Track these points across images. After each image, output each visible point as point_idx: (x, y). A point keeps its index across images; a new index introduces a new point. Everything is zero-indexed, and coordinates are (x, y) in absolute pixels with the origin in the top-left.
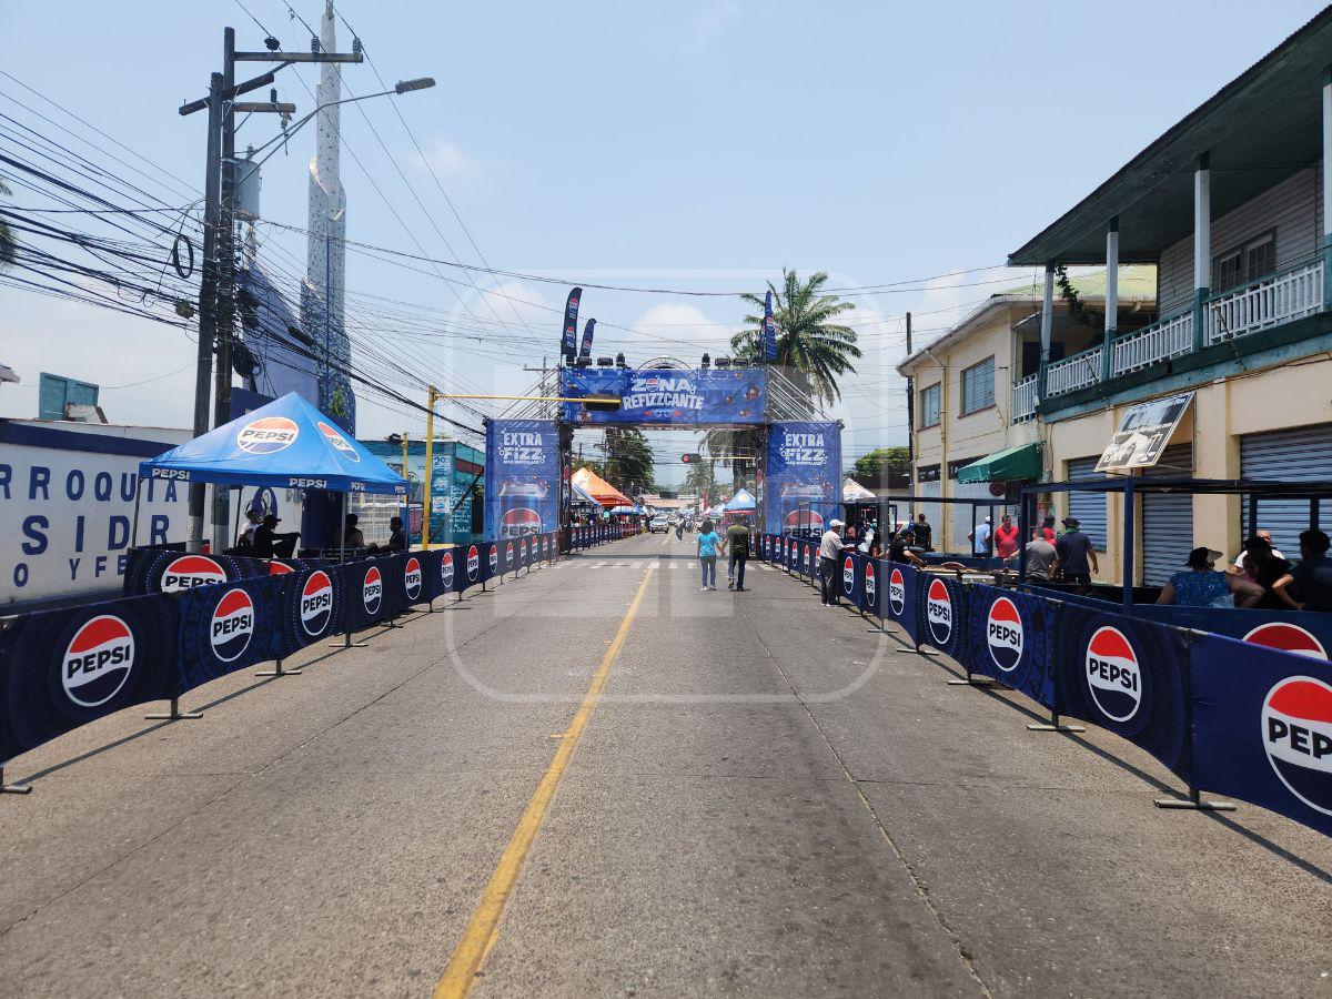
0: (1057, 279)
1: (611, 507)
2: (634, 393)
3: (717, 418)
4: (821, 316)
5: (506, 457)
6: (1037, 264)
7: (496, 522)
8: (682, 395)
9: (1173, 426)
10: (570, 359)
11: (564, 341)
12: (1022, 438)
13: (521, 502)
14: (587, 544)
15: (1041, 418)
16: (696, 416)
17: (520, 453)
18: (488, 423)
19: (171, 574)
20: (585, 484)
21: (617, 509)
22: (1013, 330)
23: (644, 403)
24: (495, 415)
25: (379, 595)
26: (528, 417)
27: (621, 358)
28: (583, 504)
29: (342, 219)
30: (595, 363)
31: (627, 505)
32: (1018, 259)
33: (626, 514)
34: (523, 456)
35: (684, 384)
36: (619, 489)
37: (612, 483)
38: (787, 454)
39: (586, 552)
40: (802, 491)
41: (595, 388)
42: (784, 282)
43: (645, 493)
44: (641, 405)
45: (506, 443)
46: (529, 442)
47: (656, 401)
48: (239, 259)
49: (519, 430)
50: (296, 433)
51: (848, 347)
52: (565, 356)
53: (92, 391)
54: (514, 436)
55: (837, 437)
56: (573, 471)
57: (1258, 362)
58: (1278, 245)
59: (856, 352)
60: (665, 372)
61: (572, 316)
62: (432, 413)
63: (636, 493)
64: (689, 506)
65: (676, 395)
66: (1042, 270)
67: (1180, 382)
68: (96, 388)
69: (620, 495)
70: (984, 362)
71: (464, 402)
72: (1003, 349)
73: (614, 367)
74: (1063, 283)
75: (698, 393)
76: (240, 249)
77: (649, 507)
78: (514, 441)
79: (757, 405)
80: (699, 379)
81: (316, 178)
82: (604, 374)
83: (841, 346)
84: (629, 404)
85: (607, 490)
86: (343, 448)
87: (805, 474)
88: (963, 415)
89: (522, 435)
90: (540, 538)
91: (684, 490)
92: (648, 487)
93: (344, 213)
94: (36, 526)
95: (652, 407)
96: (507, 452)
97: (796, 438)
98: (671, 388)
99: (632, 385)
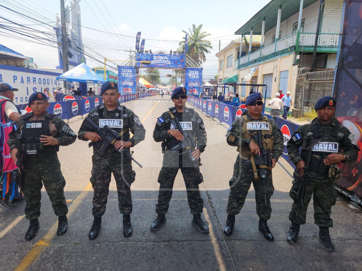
0: (244, 38)
1: (149, 88)
2: (154, 60)
3: (174, 66)
4: (202, 37)
5: (123, 75)
6: (240, 34)
7: (121, 91)
8: (165, 61)
9: (254, 72)
10: (138, 51)
11: (136, 46)
12: (235, 73)
13: (127, 86)
14: (143, 97)
15: (238, 69)
16: (169, 66)
17: (127, 74)
18: (118, 66)
19: (65, 99)
20: (143, 82)
21: (150, 89)
22: (236, 49)
23: (156, 62)
24: (120, 65)
25: (98, 105)
26: (128, 65)
27: (150, 51)
28: (142, 87)
29: (80, 13)
30: (144, 51)
31: (153, 87)
32: (237, 33)
33: (153, 90)
34: (127, 75)
35: (166, 58)
36: (151, 83)
37: (149, 82)
39: (143, 99)
40: (193, 84)
41: (144, 58)
42: (193, 28)
43: (158, 84)
44: (155, 63)
45: (123, 72)
46: (129, 71)
47: (159, 62)
48: (68, 32)
49: (126, 68)
50: (85, 71)
51: (209, 46)
52: (136, 50)
53: (32, 59)
54: (125, 70)
55: (201, 72)
56: (139, 78)
57: (266, 61)
58: (281, 35)
59: (211, 47)
60: (161, 54)
61: (138, 39)
62: (105, 64)
63: (155, 84)
64: (170, 88)
65: (164, 61)
66: (241, 36)
67: (257, 64)
68: (33, 59)
69: (151, 85)
70: (231, 55)
71: (113, 61)
72: (234, 53)
73: (149, 53)
74: (245, 39)
76: (67, 30)
77: (159, 88)
78: (125, 71)
79: (183, 63)
80: (169, 56)
81: (72, 2)
82: (146, 54)
83: (207, 46)
84: (152, 62)
85: (147, 83)
86: (94, 74)
87: (194, 80)
88: (227, 67)
89: (127, 70)
90: (132, 95)
91: (169, 84)
92: (159, 83)
93: (80, 12)
94: (35, 89)
95: (158, 63)
96: (123, 74)
97: (192, 71)
98: (163, 59)
99: (153, 58)
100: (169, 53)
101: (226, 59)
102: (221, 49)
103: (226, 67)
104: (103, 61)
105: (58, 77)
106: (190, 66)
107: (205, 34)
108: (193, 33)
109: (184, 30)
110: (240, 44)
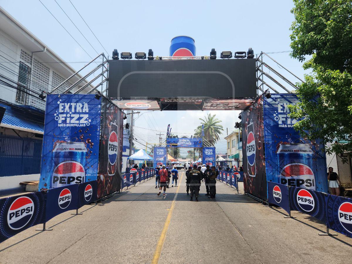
3: (194, 146)
4: (216, 123)
10: (168, 136)
12: (237, 152)
15: (239, 150)
16: (190, 146)
22: (236, 136)
27: (177, 136)
30: (173, 137)
31: (176, 161)
38: (206, 153)
40: (209, 159)
43: (178, 158)
45: (157, 151)
46: (161, 151)
51: (221, 129)
55: (215, 150)
56: (168, 155)
59: (223, 130)
60: (184, 137)
61: (168, 129)
64: (189, 161)
66: (238, 128)
69: (174, 159)
70: (234, 140)
75: (190, 142)
77: (179, 162)
79: (201, 144)
80: (190, 139)
83: (219, 129)
85: (172, 158)
87: (209, 156)
96: (157, 153)
97: (208, 150)
98: (186, 141)
99: (179, 140)
100: (190, 137)
101: (231, 141)
102: (228, 135)
103: (232, 147)
104: (145, 145)
105: (128, 158)
106: (206, 146)
107: (218, 120)
108: (208, 120)
109: (201, 118)
110: (238, 133)
